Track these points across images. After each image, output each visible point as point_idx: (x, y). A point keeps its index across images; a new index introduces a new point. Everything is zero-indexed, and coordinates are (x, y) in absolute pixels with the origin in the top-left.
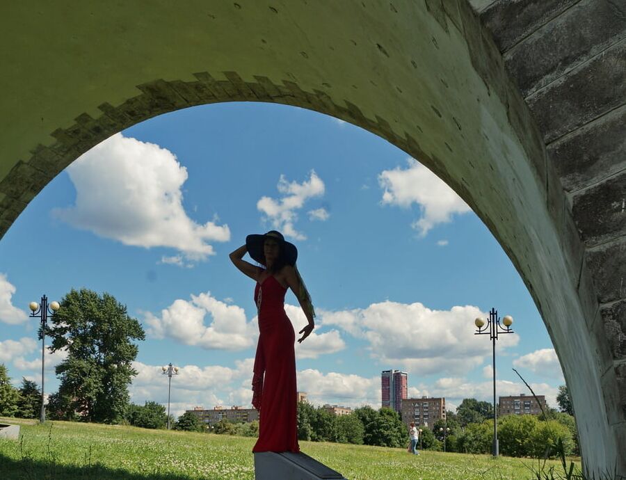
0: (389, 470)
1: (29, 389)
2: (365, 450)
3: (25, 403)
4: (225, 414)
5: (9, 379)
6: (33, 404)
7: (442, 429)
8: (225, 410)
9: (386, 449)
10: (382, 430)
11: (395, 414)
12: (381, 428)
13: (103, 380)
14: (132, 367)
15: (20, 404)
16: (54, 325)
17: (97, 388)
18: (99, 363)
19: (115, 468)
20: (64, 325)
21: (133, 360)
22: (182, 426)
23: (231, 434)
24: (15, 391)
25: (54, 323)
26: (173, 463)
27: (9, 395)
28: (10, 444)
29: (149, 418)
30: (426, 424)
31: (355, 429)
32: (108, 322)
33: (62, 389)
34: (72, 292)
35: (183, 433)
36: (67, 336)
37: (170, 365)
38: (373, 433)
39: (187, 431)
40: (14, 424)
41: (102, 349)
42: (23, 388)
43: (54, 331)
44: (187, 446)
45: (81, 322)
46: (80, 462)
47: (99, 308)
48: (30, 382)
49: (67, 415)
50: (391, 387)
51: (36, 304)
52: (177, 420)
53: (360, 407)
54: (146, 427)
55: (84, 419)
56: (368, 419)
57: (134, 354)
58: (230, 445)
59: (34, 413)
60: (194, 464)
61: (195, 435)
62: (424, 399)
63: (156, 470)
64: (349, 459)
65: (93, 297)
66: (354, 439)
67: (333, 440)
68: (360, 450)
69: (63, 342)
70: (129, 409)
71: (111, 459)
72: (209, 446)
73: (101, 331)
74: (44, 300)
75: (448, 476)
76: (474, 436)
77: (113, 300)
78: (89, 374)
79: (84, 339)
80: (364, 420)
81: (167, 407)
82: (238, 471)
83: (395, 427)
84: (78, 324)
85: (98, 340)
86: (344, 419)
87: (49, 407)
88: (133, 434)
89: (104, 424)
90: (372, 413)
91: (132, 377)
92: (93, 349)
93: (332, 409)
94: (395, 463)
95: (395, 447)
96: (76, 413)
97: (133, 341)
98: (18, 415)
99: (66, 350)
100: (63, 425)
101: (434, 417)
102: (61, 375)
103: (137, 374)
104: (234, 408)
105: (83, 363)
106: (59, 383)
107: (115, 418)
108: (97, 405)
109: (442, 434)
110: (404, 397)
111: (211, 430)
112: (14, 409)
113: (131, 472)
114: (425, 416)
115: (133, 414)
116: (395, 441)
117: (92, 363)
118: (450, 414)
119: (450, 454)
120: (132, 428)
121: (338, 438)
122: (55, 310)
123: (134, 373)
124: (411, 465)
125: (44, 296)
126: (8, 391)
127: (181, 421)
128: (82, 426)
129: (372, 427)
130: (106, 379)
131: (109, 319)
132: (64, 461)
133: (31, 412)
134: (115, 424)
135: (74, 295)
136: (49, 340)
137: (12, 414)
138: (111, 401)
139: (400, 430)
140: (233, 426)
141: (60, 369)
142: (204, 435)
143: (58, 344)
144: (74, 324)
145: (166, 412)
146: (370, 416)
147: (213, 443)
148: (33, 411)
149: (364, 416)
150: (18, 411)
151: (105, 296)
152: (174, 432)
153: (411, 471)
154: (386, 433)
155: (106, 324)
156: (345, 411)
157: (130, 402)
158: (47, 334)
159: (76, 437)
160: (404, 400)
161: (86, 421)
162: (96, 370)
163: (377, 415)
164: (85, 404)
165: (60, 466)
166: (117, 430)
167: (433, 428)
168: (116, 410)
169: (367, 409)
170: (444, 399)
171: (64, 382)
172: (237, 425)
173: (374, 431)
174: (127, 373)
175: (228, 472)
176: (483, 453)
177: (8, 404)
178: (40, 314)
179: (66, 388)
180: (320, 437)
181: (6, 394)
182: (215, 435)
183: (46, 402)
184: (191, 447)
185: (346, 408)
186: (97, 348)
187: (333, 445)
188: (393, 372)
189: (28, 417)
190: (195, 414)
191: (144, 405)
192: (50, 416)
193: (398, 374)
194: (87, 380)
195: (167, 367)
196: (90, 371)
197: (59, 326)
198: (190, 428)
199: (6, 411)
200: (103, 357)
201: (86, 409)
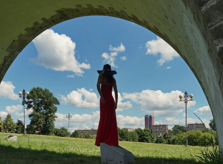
0: (148, 151)
1: (20, 123)
2: (139, 144)
3: (18, 128)
4: (89, 131)
5: (13, 119)
6: (21, 129)
7: (167, 136)
8: (89, 130)
9: (146, 143)
10: (145, 137)
11: (150, 131)
12: (145, 136)
13: (45, 119)
14: (55, 115)
15: (17, 128)
16: (28, 100)
17: (43, 122)
18: (43, 114)
19: (51, 151)
20: (31, 100)
21: (56, 112)
22: (73, 136)
23: (91, 138)
24: (14, 124)
25: (27, 99)
26: (71, 149)
27: (13, 125)
28: (14, 142)
29: (62, 133)
30: (161, 134)
31: (135, 136)
32: (47, 99)
33: (31, 123)
34: (34, 88)
35: (74, 138)
36: (32, 104)
37: (69, 114)
38: (142, 138)
39: (75, 138)
40: (15, 135)
41: (45, 109)
42: (17, 123)
43: (28, 102)
44: (75, 143)
45: (37, 99)
46: (39, 149)
47: (43, 94)
48: (20, 121)
49: (33, 132)
50: (148, 121)
51: (21, 93)
52: (72, 134)
53: (137, 128)
54: (61, 136)
55: (39, 134)
56: (140, 133)
57: (56, 110)
58: (91, 143)
59: (22, 132)
60: (79, 149)
61: (78, 139)
62: (160, 125)
63: (65, 151)
64: (133, 147)
65: (41, 90)
66: (135, 140)
67: (127, 140)
68: (137, 144)
69: (31, 106)
70: (55, 130)
71: (49, 147)
72: (83, 143)
73: (44, 102)
74: (24, 91)
75: (169, 153)
76: (178, 139)
77: (48, 91)
78: (40, 118)
79: (38, 105)
80: (138, 133)
81: (68, 129)
82: (94, 151)
83: (150, 136)
84: (36, 100)
85: (43, 105)
86: (131, 133)
87: (27, 129)
88: (56, 139)
89: (46, 135)
90: (141, 131)
91: (55, 118)
92: (41, 109)
93: (127, 129)
94: (150, 148)
95: (150, 142)
96: (36, 132)
97: (55, 106)
98: (16, 132)
99: (32, 109)
100: (32, 136)
101: (164, 132)
102: (31, 118)
103: (57, 117)
104: (92, 129)
105: (38, 114)
106: (30, 121)
107: (50, 133)
108: (43, 129)
109: (167, 138)
110: (153, 125)
111: (84, 137)
112: (14, 130)
113: (57, 152)
114: (160, 131)
115: (56, 132)
116: (150, 141)
117: (41, 114)
118: (169, 131)
119: (170, 145)
120: (56, 136)
121: (129, 140)
122: (28, 95)
123: (56, 117)
124: (156, 149)
125: (24, 89)
126: (12, 124)
127: (73, 134)
128: (38, 136)
129: (141, 136)
130: (46, 120)
131: (47, 98)
132: (33, 148)
133: (20, 131)
134: (49, 135)
135: (34, 89)
136: (26, 105)
137: (14, 132)
138: (48, 127)
139: (151, 137)
140: (91, 136)
141: (30, 116)
142: (81, 139)
143: (29, 107)
144: (34, 100)
145: (68, 131)
146: (140, 132)
147: (85, 142)
148: (21, 131)
149: (139, 132)
150: (16, 131)
151: (45, 89)
152: (71, 138)
153: (156, 151)
154: (146, 138)
155: (46, 100)
156: (131, 130)
157: (55, 128)
158: (25, 103)
159: (37, 140)
160: (153, 126)
161: (40, 134)
162: (43, 116)
163: (143, 131)
164: (39, 128)
165: (32, 150)
166: (51, 137)
167: (163, 136)
168: (50, 130)
169: (139, 129)
170: (167, 125)
171: (32, 120)
172: (93, 135)
173: (142, 137)
174: (54, 117)
175: (91, 152)
176: (182, 145)
177: (12, 128)
178: (22, 96)
179: (33, 122)
180: (123, 139)
181: (11, 125)
182: (85, 139)
183: (26, 127)
184: (77, 143)
185: (132, 129)
186: (43, 108)
187: (127, 142)
188: (149, 116)
189: (20, 133)
190: (78, 131)
191: (60, 128)
192: (27, 132)
193: (151, 116)
194: (40, 119)
195: (68, 115)
196: (41, 116)
197: (29, 101)
198: (76, 136)
199: (12, 131)
200: (45, 111)
201: (40, 130)
